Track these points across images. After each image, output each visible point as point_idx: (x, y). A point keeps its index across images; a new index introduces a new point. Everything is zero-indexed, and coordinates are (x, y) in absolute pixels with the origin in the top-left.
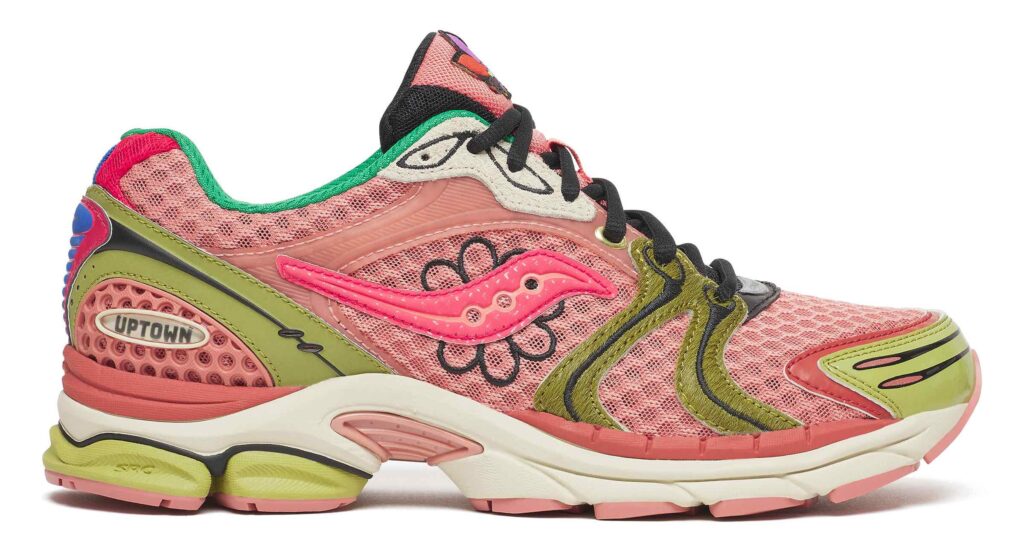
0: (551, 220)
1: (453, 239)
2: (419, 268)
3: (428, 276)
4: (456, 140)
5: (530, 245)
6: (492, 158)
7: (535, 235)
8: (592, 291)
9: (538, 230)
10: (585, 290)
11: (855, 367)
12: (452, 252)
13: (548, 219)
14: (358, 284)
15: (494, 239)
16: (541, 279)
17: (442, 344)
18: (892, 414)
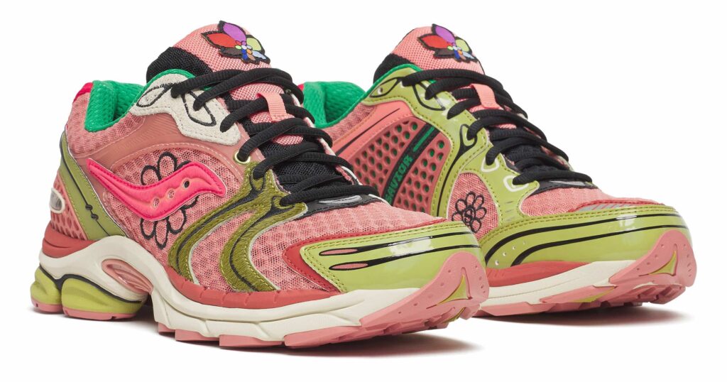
0: (207, 143)
1: (156, 152)
2: (140, 170)
3: (144, 176)
4: (163, 89)
5: (194, 159)
6: (184, 101)
7: (197, 152)
8: (213, 191)
9: (200, 149)
10: (208, 190)
11: (320, 254)
12: (154, 162)
13: (206, 143)
14: (114, 178)
15: (177, 154)
16: (191, 181)
17: (142, 220)
18: (339, 288)
